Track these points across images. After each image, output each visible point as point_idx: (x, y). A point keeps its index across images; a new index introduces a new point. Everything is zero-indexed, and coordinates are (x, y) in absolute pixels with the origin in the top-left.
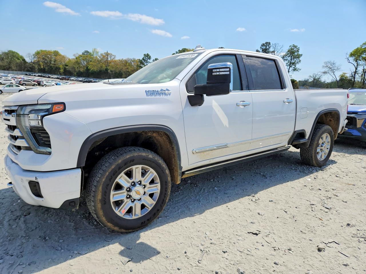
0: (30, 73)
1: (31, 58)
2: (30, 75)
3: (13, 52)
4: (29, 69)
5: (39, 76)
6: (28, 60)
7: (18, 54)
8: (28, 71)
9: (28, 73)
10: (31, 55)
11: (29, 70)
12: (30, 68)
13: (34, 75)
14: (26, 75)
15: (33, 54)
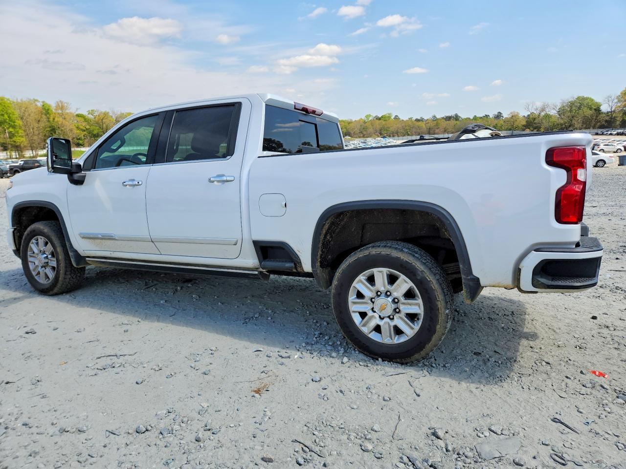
0: (604, 130)
1: (610, 104)
2: (603, 134)
3: (584, 99)
4: (604, 123)
5: (618, 134)
6: (605, 108)
7: (592, 100)
8: (602, 127)
9: (599, 131)
10: (613, 98)
11: (604, 125)
12: (606, 121)
13: (610, 132)
14: (597, 134)
15: (616, 96)
